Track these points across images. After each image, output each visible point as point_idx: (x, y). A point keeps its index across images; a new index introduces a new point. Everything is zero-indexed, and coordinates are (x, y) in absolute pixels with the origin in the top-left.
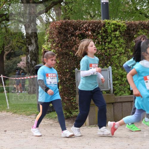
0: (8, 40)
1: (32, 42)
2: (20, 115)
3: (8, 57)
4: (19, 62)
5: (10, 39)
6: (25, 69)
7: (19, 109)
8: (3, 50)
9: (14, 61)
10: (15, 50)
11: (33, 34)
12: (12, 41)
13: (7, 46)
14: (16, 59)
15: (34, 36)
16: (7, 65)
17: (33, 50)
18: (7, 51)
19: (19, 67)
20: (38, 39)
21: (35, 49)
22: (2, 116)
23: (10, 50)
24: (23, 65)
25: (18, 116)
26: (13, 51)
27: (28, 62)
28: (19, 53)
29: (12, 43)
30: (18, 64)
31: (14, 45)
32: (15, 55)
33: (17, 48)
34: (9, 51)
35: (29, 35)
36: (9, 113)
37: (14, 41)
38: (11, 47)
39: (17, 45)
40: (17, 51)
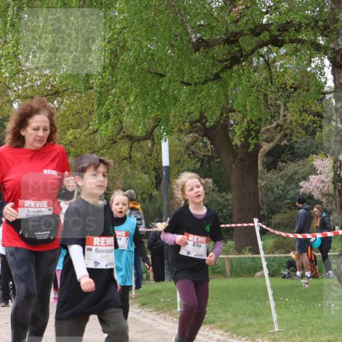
0: (271, 105)
3: (271, 159)
4: (305, 178)
6: (324, 200)
7: (312, 334)
9: (290, 174)
10: (294, 138)
12: (286, 109)
13: (268, 127)
14: (296, 169)
16: (265, 185)
18: (267, 141)
19: (304, 194)
23: (278, 137)
24: (320, 185)
26: (285, 142)
28: (305, 149)
29: (284, 116)
30: (301, 184)
31: (291, 122)
32: (292, 154)
37: (290, 110)
38: (281, 130)
39: (300, 122)
40: (300, 140)
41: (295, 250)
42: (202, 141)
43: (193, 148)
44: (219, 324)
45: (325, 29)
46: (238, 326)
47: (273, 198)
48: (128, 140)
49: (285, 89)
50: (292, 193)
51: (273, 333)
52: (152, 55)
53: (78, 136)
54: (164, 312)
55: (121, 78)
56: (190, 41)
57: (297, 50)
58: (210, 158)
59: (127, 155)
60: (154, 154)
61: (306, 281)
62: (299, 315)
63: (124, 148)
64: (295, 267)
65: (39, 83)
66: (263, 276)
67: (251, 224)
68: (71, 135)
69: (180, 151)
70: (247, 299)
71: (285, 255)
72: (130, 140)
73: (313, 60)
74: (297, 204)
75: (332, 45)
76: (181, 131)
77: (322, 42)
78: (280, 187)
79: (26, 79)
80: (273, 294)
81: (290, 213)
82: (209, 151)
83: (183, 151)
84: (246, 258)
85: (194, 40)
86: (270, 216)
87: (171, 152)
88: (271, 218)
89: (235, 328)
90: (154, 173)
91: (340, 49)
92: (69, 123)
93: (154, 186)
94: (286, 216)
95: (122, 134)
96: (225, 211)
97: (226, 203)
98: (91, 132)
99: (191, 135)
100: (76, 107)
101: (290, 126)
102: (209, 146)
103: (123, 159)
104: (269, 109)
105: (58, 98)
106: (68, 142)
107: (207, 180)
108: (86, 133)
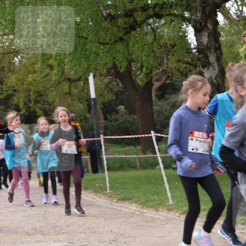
0: (158, 57)
1: (210, 60)
3: (160, 93)
8: (149, 79)
9: (173, 102)
10: (174, 79)
11: (211, 44)
13: (157, 71)
15: (215, 47)
16: (158, 109)
17: (213, 77)
18: (157, 81)
20: (222, 53)
21: (217, 75)
22: (159, 218)
23: (164, 78)
26: (169, 81)
29: (167, 64)
31: (172, 68)
32: (174, 89)
33: (178, 75)
34: (160, 81)
35: (204, 46)
36: (172, 212)
37: (171, 60)
38: (165, 73)
39: (177, 68)
40: (178, 80)
42: (115, 81)
43: (110, 86)
44: (135, 200)
45: (188, 7)
46: (147, 201)
47: (163, 118)
48: (67, 81)
49: (166, 47)
51: (169, 205)
52: (78, 24)
53: (35, 78)
54: (99, 193)
56: (102, 15)
57: (172, 21)
58: (122, 92)
59: (68, 91)
60: (86, 91)
63: (65, 87)
65: (7, 44)
66: (160, 169)
67: (150, 135)
68: (31, 78)
69: (102, 88)
70: (151, 183)
72: (69, 81)
73: (183, 27)
75: (193, 17)
76: (101, 75)
77: (187, 16)
78: (168, 111)
80: (167, 180)
82: (120, 88)
83: (104, 88)
84: (149, 157)
85: (105, 15)
86: (162, 129)
87: (96, 89)
88: (163, 131)
89: (145, 202)
90: (86, 103)
91: (199, 20)
92: (29, 70)
93: (87, 111)
95: (63, 77)
96: (134, 126)
97: (134, 122)
98: (44, 76)
99: (108, 77)
100: (32, 60)
101: (171, 71)
102: (121, 85)
103: (66, 94)
104: (157, 60)
105: (21, 54)
106: (29, 83)
107: (120, 107)
108: (40, 76)
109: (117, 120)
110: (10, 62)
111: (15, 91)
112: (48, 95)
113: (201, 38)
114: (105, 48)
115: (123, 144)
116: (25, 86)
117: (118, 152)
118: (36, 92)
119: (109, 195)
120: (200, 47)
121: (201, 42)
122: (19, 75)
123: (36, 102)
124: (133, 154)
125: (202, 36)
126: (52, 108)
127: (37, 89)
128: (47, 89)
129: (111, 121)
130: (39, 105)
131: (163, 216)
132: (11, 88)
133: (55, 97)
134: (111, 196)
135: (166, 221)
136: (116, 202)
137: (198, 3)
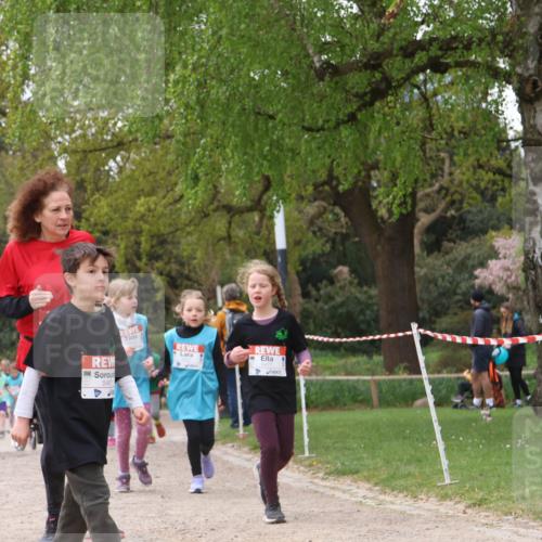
0: (431, 158)
2: (506, 515)
3: (433, 238)
4: (483, 265)
5: (442, 155)
6: (510, 296)
7: (498, 487)
8: (409, 209)
9: (460, 259)
10: (465, 206)
12: (452, 164)
13: (428, 190)
14: (469, 250)
16: (426, 274)
18: (427, 211)
19: (481, 287)
22: (419, 516)
23: (442, 205)
24: (504, 275)
25: (493, 518)
26: (453, 212)
27: (532, 261)
28: (482, 222)
29: (451, 174)
30: (477, 272)
31: (461, 183)
32: (463, 229)
33: (473, 198)
34: (434, 211)
36: (448, 503)
39: (474, 183)
40: (474, 210)
41: (470, 369)
42: (332, 211)
44: (365, 474)
45: (506, 47)
46: (393, 477)
47: (436, 294)
48: (225, 213)
49: (451, 135)
50: (464, 286)
51: (443, 487)
52: (256, 86)
53: (153, 206)
55: (213, 122)
56: (311, 66)
57: (468, 78)
58: (345, 237)
59: (224, 234)
60: (264, 232)
61: (488, 412)
62: (479, 460)
63: (219, 224)
64: (472, 392)
65: (93, 130)
66: (426, 405)
67: (409, 333)
68: (142, 205)
69: (301, 226)
70: (405, 438)
71: (456, 375)
72: (229, 212)
73: (489, 91)
74: (472, 302)
75: (519, 70)
76: (301, 198)
77: (502, 65)
78: (447, 278)
79: (75, 124)
80: (441, 431)
81: (462, 315)
82: (342, 227)
83: (305, 227)
84: (399, 381)
85: (318, 65)
86: (433, 318)
87: (288, 229)
88: (434, 322)
89: (387, 480)
91: (531, 76)
92: (141, 188)
94: (456, 319)
95: (216, 204)
96: (368, 312)
97: (370, 302)
98: (171, 200)
99: (316, 203)
100: (148, 165)
101: (459, 189)
102: (343, 220)
103: (219, 240)
104: (429, 165)
105: (122, 152)
106: (139, 216)
107: (340, 268)
108: (164, 202)
109: (331, 298)
110: (97, 169)
111: (106, 233)
112: (179, 243)
113: (534, 117)
114: (314, 138)
115: (343, 351)
116: (130, 223)
117: (330, 368)
118: (152, 237)
119: (307, 463)
120: (529, 136)
121: (534, 127)
122: (116, 199)
123: (153, 257)
124: (365, 374)
125: (535, 112)
126: (186, 272)
127: (154, 230)
128: (177, 230)
129: (317, 301)
130: (159, 264)
131: (429, 510)
132: (99, 227)
133: (195, 247)
134: (311, 465)
135: (435, 522)
136: (323, 479)
137: (531, 38)
